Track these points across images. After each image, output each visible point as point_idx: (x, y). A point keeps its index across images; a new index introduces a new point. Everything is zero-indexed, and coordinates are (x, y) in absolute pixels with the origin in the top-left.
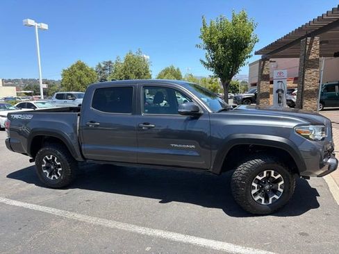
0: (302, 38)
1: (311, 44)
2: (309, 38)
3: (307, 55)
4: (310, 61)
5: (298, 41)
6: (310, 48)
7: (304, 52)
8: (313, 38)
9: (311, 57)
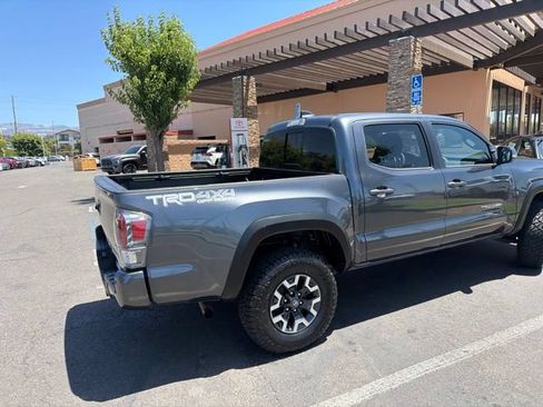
0: (235, 74)
1: (247, 86)
2: (245, 77)
3: (244, 100)
4: (248, 108)
5: (228, 77)
6: (247, 90)
7: (239, 96)
8: (248, 79)
9: (249, 104)
